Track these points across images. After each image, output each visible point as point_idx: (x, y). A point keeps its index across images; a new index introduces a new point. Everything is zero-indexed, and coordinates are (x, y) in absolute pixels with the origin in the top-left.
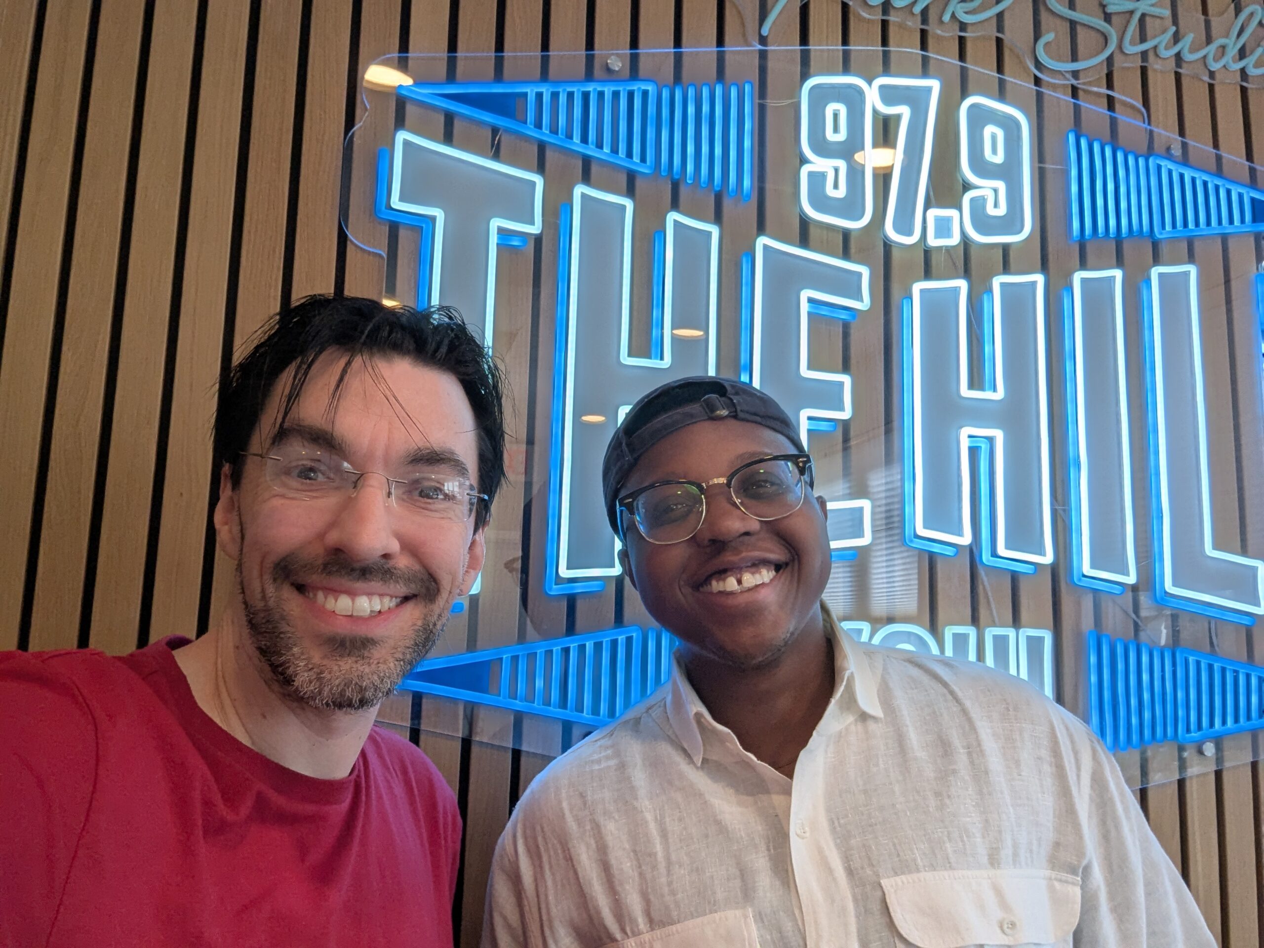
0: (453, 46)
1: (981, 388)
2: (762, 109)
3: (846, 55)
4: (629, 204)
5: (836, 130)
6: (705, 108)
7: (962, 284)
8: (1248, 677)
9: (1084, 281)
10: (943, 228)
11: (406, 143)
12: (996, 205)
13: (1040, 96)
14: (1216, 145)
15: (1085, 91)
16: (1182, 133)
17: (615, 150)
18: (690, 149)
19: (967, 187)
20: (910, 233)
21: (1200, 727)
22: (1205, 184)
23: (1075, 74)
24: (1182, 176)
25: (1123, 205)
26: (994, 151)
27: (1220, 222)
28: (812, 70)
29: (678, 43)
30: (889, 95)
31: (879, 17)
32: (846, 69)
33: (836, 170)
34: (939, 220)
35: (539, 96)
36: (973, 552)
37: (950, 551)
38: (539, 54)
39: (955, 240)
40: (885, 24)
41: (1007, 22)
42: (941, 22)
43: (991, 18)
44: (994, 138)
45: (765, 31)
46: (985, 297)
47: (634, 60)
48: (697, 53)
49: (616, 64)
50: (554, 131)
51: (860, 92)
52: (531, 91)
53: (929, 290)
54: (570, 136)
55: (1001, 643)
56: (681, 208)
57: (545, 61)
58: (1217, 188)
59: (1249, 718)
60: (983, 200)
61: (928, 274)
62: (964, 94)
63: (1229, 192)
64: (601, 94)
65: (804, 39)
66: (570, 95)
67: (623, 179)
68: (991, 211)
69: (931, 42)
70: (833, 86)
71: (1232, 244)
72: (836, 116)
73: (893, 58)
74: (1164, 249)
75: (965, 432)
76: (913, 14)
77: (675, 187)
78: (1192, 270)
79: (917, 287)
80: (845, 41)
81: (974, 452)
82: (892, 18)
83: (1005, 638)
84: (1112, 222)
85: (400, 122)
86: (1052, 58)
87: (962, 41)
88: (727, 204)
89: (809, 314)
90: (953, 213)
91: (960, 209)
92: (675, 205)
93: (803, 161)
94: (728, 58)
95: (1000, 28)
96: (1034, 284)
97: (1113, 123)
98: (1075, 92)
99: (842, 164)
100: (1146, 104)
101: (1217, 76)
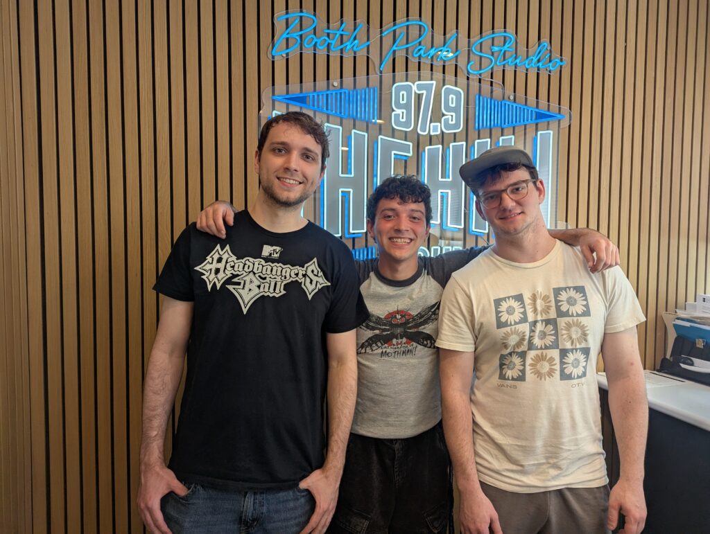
1: (445, 178)
2: (381, 94)
3: (407, 75)
4: (341, 128)
5: (403, 100)
6: (363, 96)
7: (440, 146)
9: (478, 143)
10: (435, 129)
12: (452, 120)
13: (468, 83)
14: (526, 95)
15: (483, 79)
16: (515, 92)
17: (336, 112)
18: (359, 109)
19: (443, 115)
20: (425, 131)
22: (520, 108)
23: (480, 75)
24: (512, 106)
25: (492, 118)
26: (452, 103)
27: (524, 121)
28: (396, 81)
29: (355, 76)
31: (417, 61)
32: (407, 80)
33: (403, 113)
34: (433, 126)
35: (314, 96)
36: (441, 225)
38: (313, 83)
39: (439, 132)
40: (419, 63)
41: (459, 59)
42: (437, 60)
44: (452, 98)
45: (381, 69)
46: (448, 149)
47: (341, 83)
48: (361, 78)
49: (336, 84)
50: (318, 106)
51: (411, 86)
52: (311, 95)
53: (430, 149)
54: (323, 108)
56: (357, 127)
57: (315, 85)
58: (524, 109)
60: (448, 119)
61: (430, 144)
62: (444, 85)
63: (528, 110)
64: (332, 94)
65: (394, 71)
66: (323, 95)
67: (339, 120)
68: (450, 122)
69: (434, 68)
70: (402, 86)
71: (527, 127)
72: (403, 95)
73: (421, 74)
74: (505, 131)
75: (440, 191)
76: (428, 59)
77: (354, 122)
78: (513, 137)
79: (427, 148)
80: (407, 71)
81: (442, 197)
82: (422, 61)
84: (488, 122)
86: (473, 70)
87: (444, 66)
88: (370, 126)
89: (394, 158)
90: (439, 124)
91: (441, 123)
92: (354, 128)
93: (393, 110)
94: (370, 79)
95: (457, 61)
96: (463, 145)
97: (492, 90)
98: (480, 79)
99: (404, 111)
100: (503, 83)
101: (529, 70)
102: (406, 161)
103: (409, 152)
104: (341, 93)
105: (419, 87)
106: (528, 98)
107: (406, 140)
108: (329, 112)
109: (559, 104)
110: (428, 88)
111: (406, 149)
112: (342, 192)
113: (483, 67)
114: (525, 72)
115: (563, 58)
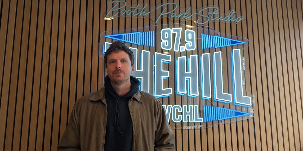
0: (112, 30)
1: (188, 71)
2: (156, 34)
3: (168, 25)
4: (137, 49)
5: (166, 36)
6: (148, 35)
7: (185, 57)
8: (229, 111)
9: (203, 55)
10: (182, 49)
11: (106, 43)
12: (190, 45)
13: (197, 28)
16: (220, 32)
17: (135, 42)
18: (145, 41)
19: (186, 43)
20: (177, 50)
21: (221, 118)
22: (223, 39)
23: (203, 25)
24: (219, 38)
25: (210, 43)
26: (190, 37)
27: (225, 45)
28: (163, 28)
29: (144, 26)
30: (174, 31)
32: (168, 28)
35: (124, 35)
36: (187, 94)
37: (183, 95)
38: (124, 29)
39: (184, 50)
40: (174, 20)
42: (182, 19)
43: (189, 18)
44: (190, 35)
45: (156, 23)
46: (189, 58)
47: (137, 29)
48: (146, 27)
49: (135, 30)
50: (126, 40)
51: (170, 30)
52: (123, 35)
53: (180, 58)
54: (128, 40)
55: (191, 107)
57: (125, 30)
58: (225, 39)
59: (229, 117)
61: (180, 56)
62: (186, 29)
63: (227, 40)
64: (133, 34)
65: (162, 24)
66: (129, 35)
67: (136, 46)
69: (181, 22)
70: (166, 30)
71: (227, 47)
72: (166, 34)
73: (175, 25)
74: (217, 49)
75: (186, 78)
76: (178, 18)
77: (144, 46)
78: (221, 52)
79: (179, 58)
80: (168, 23)
81: (187, 81)
82: (175, 19)
83: (192, 106)
84: (208, 46)
85: (106, 41)
86: (199, 23)
87: (186, 21)
88: (151, 48)
89: (163, 63)
90: (184, 47)
93: (162, 41)
94: (151, 27)
95: (191, 19)
97: (209, 31)
99: (167, 41)
100: (214, 28)
101: (226, 22)
102: (168, 64)
103: (170, 60)
104: (137, 34)
106: (227, 34)
108: (131, 42)
109: (242, 37)
110: (178, 31)
113: (204, 21)
114: (224, 23)
115: (242, 17)
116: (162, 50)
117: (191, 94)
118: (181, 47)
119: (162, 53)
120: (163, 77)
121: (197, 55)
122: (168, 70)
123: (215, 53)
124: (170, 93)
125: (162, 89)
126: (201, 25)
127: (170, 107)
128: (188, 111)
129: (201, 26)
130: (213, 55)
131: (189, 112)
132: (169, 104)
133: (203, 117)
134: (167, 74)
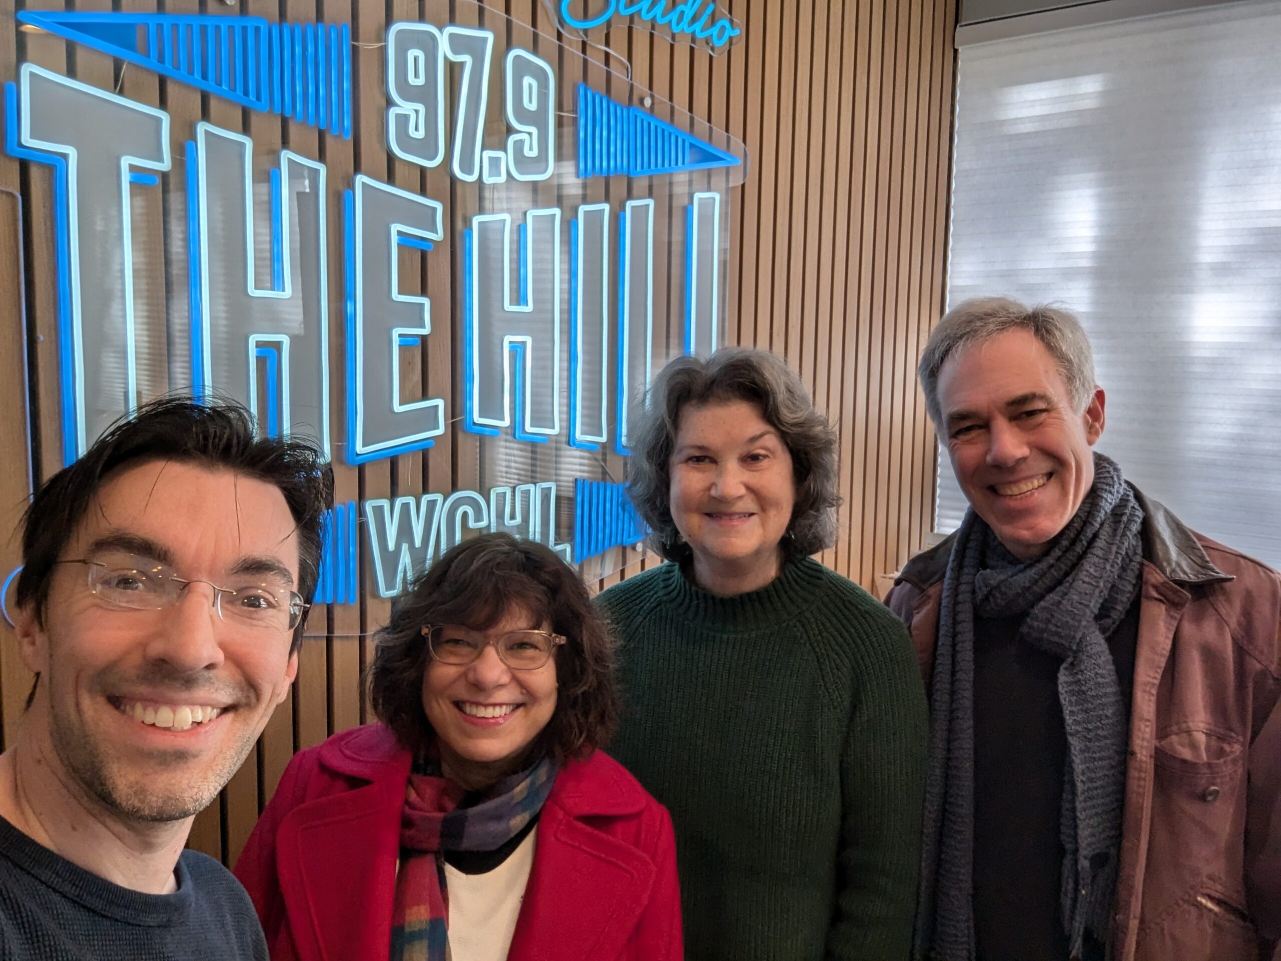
1: (518, 304)
2: (355, 50)
3: (422, 3)
4: (248, 143)
5: (416, 75)
6: (310, 49)
7: (507, 217)
9: (586, 212)
10: (494, 168)
11: (33, 76)
12: (531, 149)
13: (561, 49)
14: (671, 99)
15: (591, 46)
16: (651, 88)
17: (232, 88)
18: (299, 89)
19: (510, 130)
20: (470, 172)
21: (635, 533)
22: (663, 131)
23: (586, 32)
24: (649, 124)
25: (612, 149)
26: (530, 100)
27: (670, 165)
32: (422, 18)
33: (417, 111)
34: (491, 159)
35: (160, 26)
36: (510, 430)
37: (494, 433)
39: (502, 177)
44: (530, 86)
50: (176, 66)
51: (433, 38)
52: (152, 22)
53: (484, 223)
54: (191, 72)
55: (526, 496)
56: (292, 144)
58: (670, 134)
60: (522, 143)
61: (482, 209)
62: (509, 46)
63: (677, 137)
64: (218, 28)
66: (190, 27)
67: (239, 117)
68: (527, 153)
70: (412, 33)
72: (416, 59)
73: (457, 7)
74: (636, 186)
75: (508, 338)
77: (285, 123)
78: (651, 202)
79: (475, 221)
81: (512, 356)
83: (528, 491)
84: (605, 164)
86: (570, 15)
88: (329, 141)
89: (398, 244)
90: (501, 154)
91: (505, 150)
92: (285, 143)
93: (390, 103)
96: (553, 216)
97: (608, 77)
98: (584, 44)
99: (421, 108)
100: (630, 59)
101: (677, 39)
102: (424, 256)
103: (434, 230)
104: (244, 29)
105: (457, 43)
106: (676, 107)
107: (423, 192)
108: (210, 86)
109: (727, 130)
110: (474, 47)
111: (426, 219)
112: (259, 345)
113: (591, 11)
114: (669, 39)
115: (735, 20)
116: (391, 158)
117: (529, 428)
118: (487, 154)
119: (391, 179)
120: (400, 336)
121: (557, 212)
122: (424, 292)
123: (629, 204)
124: (436, 427)
125: (398, 408)
126: (581, 37)
127: (432, 505)
128: (513, 517)
129: (577, 41)
130: (622, 213)
131: (518, 520)
132: (425, 490)
133: (571, 540)
134: (422, 319)
